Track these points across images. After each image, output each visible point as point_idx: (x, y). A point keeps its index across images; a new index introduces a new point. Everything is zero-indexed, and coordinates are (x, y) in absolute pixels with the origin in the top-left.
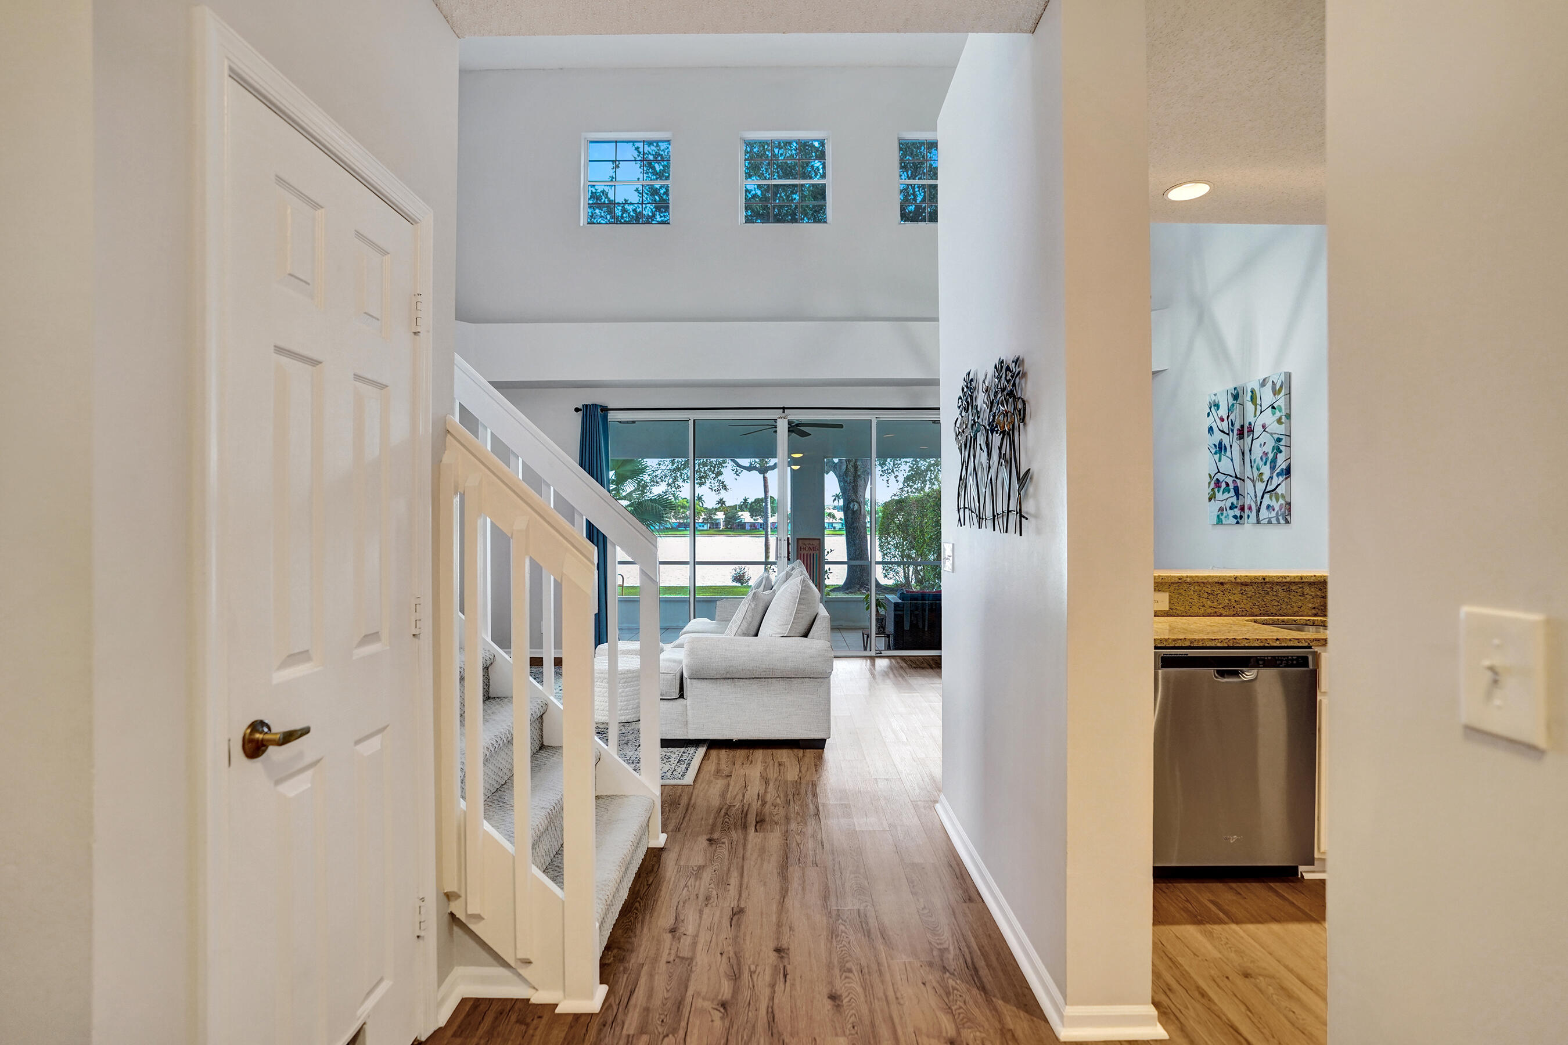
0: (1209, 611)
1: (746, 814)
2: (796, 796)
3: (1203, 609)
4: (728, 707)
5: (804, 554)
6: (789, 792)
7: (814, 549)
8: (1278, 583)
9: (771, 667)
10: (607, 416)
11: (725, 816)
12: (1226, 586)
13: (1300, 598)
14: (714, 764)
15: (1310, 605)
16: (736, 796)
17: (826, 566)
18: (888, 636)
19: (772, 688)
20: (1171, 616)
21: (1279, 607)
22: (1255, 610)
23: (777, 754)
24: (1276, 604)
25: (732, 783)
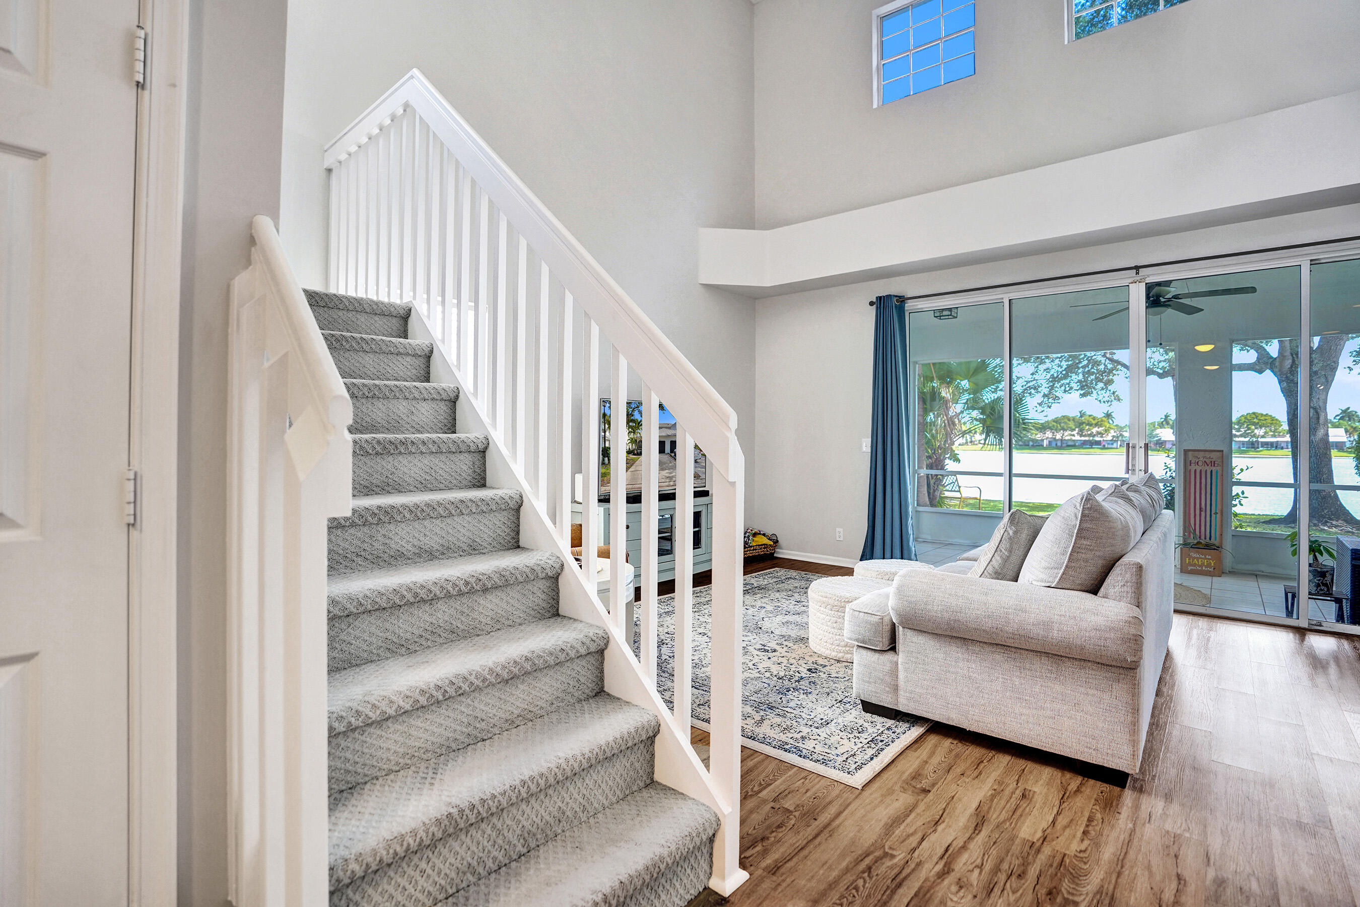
1: (899, 885)
2: (1013, 878)
4: (956, 678)
5: (1195, 471)
6: (1005, 866)
7: (1213, 464)
9: (1023, 633)
10: (904, 307)
11: (863, 872)
14: (919, 760)
16: (908, 836)
17: (1235, 488)
18: (1338, 601)
19: (1028, 666)
23: (1031, 772)
25: (921, 807)
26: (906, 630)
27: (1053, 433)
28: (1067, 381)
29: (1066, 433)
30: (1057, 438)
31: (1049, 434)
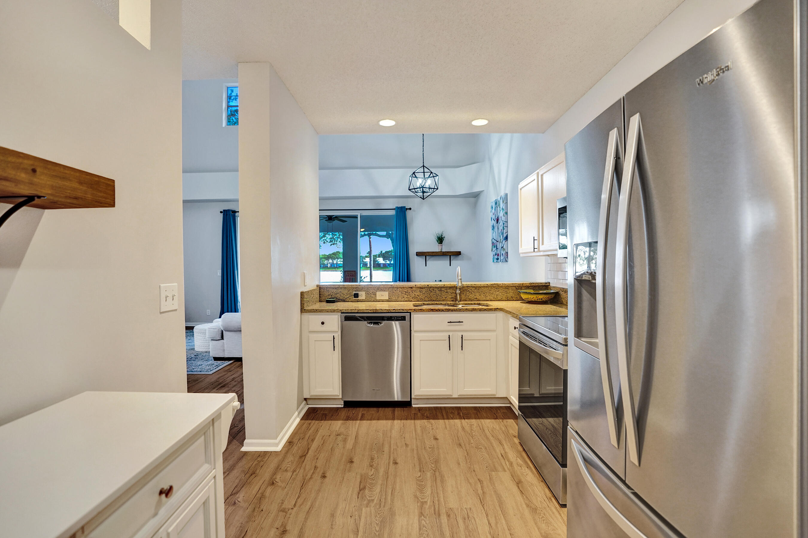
0: (406, 299)
3: (403, 299)
5: (348, 278)
7: (353, 276)
8: (436, 287)
12: (413, 289)
13: (446, 293)
15: (450, 297)
20: (389, 301)
21: (437, 298)
22: (426, 299)
24: (435, 296)
26: (226, 332)
27: (333, 260)
28: (326, 238)
29: (339, 260)
30: (334, 263)
31: (330, 261)
